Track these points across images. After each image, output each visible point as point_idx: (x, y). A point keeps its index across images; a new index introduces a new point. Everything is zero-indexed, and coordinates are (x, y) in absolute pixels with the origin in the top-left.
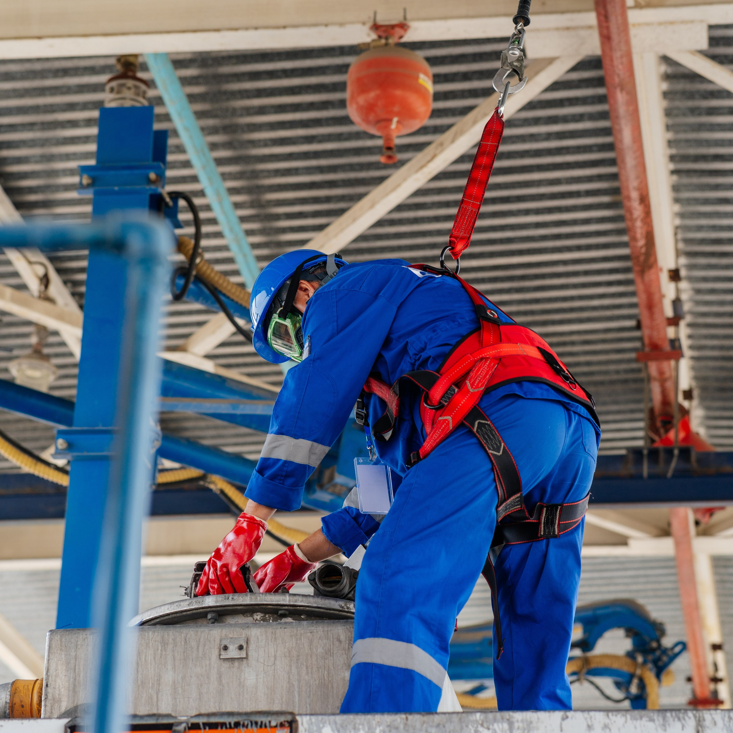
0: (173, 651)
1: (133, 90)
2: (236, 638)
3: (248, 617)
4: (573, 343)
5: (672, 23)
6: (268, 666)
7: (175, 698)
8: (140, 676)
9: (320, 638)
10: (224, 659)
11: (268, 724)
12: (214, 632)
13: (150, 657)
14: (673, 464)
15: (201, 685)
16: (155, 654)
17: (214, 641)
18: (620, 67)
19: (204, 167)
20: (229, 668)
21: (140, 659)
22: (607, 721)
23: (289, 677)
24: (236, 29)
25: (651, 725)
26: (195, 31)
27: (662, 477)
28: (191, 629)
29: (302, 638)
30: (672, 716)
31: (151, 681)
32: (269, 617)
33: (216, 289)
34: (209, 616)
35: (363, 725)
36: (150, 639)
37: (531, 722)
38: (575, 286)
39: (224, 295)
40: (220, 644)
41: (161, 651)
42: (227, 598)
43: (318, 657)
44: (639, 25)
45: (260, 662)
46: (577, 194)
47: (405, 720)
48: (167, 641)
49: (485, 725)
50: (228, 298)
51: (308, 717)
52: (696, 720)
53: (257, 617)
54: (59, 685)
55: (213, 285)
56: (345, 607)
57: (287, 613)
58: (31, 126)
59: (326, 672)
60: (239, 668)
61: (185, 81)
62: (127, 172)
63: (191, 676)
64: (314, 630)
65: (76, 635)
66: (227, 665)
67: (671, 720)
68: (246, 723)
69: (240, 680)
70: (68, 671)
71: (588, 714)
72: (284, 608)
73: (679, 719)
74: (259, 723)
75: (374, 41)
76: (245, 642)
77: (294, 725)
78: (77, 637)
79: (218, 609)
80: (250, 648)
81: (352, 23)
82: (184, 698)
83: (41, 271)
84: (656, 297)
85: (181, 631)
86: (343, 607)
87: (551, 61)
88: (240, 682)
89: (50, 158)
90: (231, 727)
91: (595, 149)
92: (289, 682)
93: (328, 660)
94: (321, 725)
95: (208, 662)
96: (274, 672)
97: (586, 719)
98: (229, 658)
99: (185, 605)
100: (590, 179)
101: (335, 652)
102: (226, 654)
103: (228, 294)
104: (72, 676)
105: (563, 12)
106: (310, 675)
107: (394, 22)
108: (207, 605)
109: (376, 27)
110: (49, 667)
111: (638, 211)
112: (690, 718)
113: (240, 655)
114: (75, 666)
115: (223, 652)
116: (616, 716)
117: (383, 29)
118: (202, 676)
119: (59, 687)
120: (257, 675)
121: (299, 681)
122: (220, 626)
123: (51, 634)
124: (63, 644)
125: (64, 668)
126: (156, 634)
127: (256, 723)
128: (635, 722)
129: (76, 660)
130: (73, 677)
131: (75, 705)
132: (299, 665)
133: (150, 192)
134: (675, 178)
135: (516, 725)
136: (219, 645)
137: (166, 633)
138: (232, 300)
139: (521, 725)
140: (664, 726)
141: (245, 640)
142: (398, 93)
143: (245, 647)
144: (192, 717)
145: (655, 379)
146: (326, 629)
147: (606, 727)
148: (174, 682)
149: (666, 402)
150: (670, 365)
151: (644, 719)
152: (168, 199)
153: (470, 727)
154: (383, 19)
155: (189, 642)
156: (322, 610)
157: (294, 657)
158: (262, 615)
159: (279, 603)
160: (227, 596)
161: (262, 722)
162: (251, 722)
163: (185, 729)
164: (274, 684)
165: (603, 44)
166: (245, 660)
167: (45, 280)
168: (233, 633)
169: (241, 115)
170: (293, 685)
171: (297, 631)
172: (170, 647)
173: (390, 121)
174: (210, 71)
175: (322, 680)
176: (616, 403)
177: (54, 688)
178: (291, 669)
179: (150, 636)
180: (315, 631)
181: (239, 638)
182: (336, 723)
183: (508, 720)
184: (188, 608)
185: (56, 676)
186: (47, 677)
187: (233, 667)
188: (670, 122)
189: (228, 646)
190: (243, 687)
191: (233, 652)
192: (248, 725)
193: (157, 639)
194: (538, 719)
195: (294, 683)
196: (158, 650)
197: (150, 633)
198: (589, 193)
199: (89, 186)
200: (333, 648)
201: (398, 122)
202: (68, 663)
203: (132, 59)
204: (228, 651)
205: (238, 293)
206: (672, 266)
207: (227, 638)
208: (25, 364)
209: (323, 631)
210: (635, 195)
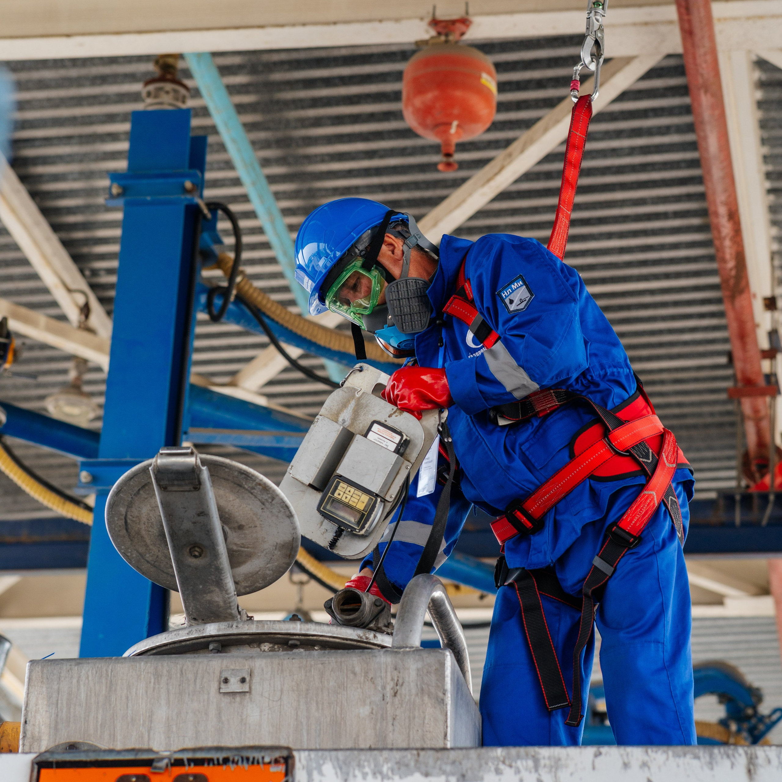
0: (167, 684)
1: (172, 95)
2: (238, 670)
3: (255, 647)
4: (662, 382)
5: (761, 17)
6: (273, 701)
7: (169, 737)
8: (130, 712)
9: (332, 670)
10: (224, 693)
11: (261, 760)
12: (214, 663)
13: (141, 691)
14: (769, 511)
15: (198, 723)
16: (147, 687)
17: (214, 673)
18: (704, 65)
19: (254, 184)
20: (230, 703)
21: (130, 693)
22: (646, 758)
23: (297, 713)
24: (282, 26)
25: (695, 762)
26: (237, 28)
27: (756, 525)
28: (187, 660)
29: (313, 670)
30: (720, 752)
31: (142, 718)
32: (279, 648)
33: (259, 310)
34: (211, 647)
35: (369, 761)
36: (142, 670)
37: (559, 759)
38: (664, 318)
39: (268, 317)
40: (220, 677)
41: (154, 684)
42: (230, 625)
43: (330, 691)
44: (725, 19)
45: (265, 697)
46: (664, 216)
47: (416, 757)
48: (161, 673)
49: (507, 762)
50: (272, 320)
51: (306, 753)
52: (747, 758)
53: (265, 648)
54: (39, 722)
55: (255, 306)
56: (364, 637)
57: (298, 643)
58: (67, 140)
59: (338, 708)
60: (241, 703)
61: (232, 90)
62: (160, 181)
63: (187, 713)
64: (325, 661)
65: (59, 665)
66: (227, 699)
67: (718, 757)
68: (236, 759)
69: (241, 716)
70: (49, 706)
71: (625, 749)
72: (295, 637)
73: (728, 757)
74: (251, 759)
75: (432, 38)
76: (248, 674)
77: (290, 762)
78: (60, 668)
79: (221, 638)
80: (254, 681)
81: (409, 18)
82: (179, 737)
83: (81, 300)
84: (749, 326)
85: (177, 662)
86: (361, 637)
87: (628, 60)
88: (242, 720)
89: (89, 175)
90: (219, 764)
91: (683, 165)
92: (296, 719)
93: (340, 695)
94: (321, 762)
95: (206, 697)
96: (280, 708)
97: (622, 755)
98: (229, 693)
99: (184, 634)
100: (678, 199)
101: (349, 686)
102: (226, 687)
103: (272, 316)
104: (53, 712)
105: (640, 6)
106: (320, 711)
107: (455, 17)
108: (208, 634)
109: (435, 23)
110: (29, 702)
111: (726, 228)
112: (740, 755)
113: (242, 688)
114: (58, 700)
115: (223, 686)
116: (656, 752)
117: (443, 24)
118: (199, 712)
119: (39, 724)
120: (261, 712)
121: (308, 718)
122: (220, 657)
123: (31, 665)
124: (45, 676)
125: (45, 703)
126: (149, 665)
127: (248, 759)
128: (677, 759)
129: (58, 694)
130: (55, 713)
131: (57, 743)
132: (309, 700)
133: (186, 203)
134: (772, 198)
135: (542, 762)
136: (218, 677)
137: (160, 664)
138: (277, 323)
139: (547, 762)
140: (711, 765)
141: (248, 673)
142: (458, 93)
143: (248, 679)
144: (175, 752)
145: (749, 418)
146: (339, 660)
147: (644, 765)
148: (168, 719)
149: (761, 444)
150: (765, 402)
151: (689, 756)
152: (206, 211)
153: (490, 764)
154: (443, 14)
155: (186, 674)
156: (337, 640)
157: (302, 691)
158: (271, 645)
159: (289, 632)
160: (230, 624)
161: (254, 758)
162: (242, 758)
163: (167, 765)
164: (280, 722)
165: (684, 40)
166: (248, 694)
167: (86, 310)
168: (235, 664)
169: (296, 128)
170: (302, 723)
171: (307, 661)
172: (164, 680)
173: (449, 124)
174: (260, 78)
175: (333, 716)
176: (710, 448)
177: (34, 725)
178: (299, 705)
179: (142, 667)
180: (327, 662)
181: (241, 669)
182: (338, 759)
183: (533, 757)
184: (188, 637)
185: (37, 711)
186: (26, 712)
187: (234, 702)
188: (766, 135)
189: (228, 678)
190: (245, 724)
191: (234, 686)
192: (238, 761)
193: (150, 671)
194: (568, 755)
195: (302, 720)
196: (150, 682)
197: (142, 664)
198: (677, 215)
199: (119, 195)
200: (347, 682)
201: (458, 126)
202: (49, 697)
203: (170, 61)
204: (229, 684)
205: (278, 312)
206: (768, 293)
207: (228, 670)
208: (63, 399)
209: (336, 662)
210: (722, 210)
